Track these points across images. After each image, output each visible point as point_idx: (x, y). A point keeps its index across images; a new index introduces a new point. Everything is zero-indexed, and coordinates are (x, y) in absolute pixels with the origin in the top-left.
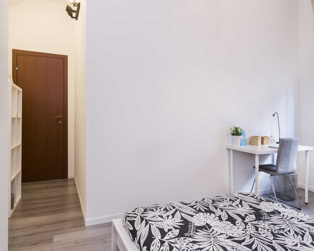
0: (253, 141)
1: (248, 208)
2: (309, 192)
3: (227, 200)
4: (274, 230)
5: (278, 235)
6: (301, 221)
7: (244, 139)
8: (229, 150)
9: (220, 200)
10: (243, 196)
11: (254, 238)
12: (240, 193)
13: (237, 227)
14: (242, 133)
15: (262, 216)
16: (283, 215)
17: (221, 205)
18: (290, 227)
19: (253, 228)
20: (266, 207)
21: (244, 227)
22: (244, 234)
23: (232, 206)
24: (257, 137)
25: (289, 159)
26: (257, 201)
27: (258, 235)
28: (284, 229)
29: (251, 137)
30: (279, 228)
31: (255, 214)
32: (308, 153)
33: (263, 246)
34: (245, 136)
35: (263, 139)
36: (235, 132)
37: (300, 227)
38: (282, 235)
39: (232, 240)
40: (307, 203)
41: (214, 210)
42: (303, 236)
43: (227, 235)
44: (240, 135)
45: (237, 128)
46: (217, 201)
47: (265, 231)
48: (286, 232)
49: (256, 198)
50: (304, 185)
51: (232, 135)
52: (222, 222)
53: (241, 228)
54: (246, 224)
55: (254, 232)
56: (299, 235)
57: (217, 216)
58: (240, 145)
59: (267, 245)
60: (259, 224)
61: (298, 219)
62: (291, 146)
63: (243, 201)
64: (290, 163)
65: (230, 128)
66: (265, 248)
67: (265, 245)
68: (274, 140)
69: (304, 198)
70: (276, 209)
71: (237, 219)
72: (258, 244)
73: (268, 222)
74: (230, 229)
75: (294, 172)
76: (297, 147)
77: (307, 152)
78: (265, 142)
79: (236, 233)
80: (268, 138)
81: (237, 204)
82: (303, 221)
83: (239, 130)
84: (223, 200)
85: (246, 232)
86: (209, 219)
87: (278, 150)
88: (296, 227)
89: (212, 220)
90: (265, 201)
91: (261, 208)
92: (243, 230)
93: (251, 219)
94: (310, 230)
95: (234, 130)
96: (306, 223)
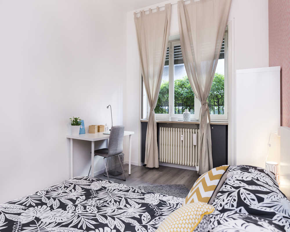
0: (91, 129)
1: (81, 190)
2: (132, 165)
3: (62, 188)
4: (99, 204)
5: (102, 208)
6: (121, 190)
7: (83, 128)
8: (69, 139)
9: (55, 189)
10: (77, 181)
11: (81, 217)
12: (75, 179)
13: (67, 212)
14: (81, 123)
15: (91, 195)
16: (108, 189)
17: (54, 194)
18: (112, 197)
19: (81, 208)
20: (95, 186)
21: (74, 209)
22: (72, 216)
23: (66, 192)
24: (94, 126)
25: (118, 143)
26: (89, 183)
27: (85, 213)
28: (106, 201)
29: (90, 126)
30: (103, 201)
31: (85, 195)
32: (131, 137)
33: (88, 222)
34: (84, 126)
35: (99, 127)
36: (75, 122)
37: (119, 195)
38: (105, 206)
39: (60, 226)
40: (130, 175)
41: (47, 201)
42: (119, 202)
43: (56, 223)
44: (79, 125)
45: (76, 118)
46: (52, 191)
47: (91, 207)
48: (108, 204)
49: (89, 180)
50: (128, 161)
51: (72, 125)
52: (53, 211)
53: (71, 211)
54: (76, 206)
55: (83, 211)
56: (117, 202)
57: (49, 206)
58: (80, 134)
59: (91, 220)
60: (88, 202)
61: (118, 189)
62: (119, 132)
63: (77, 185)
64: (118, 146)
65: (70, 119)
66: (89, 223)
67: (90, 220)
68: (108, 128)
69: (128, 171)
70: (103, 185)
71: (68, 204)
72: (84, 221)
73: (96, 199)
74: (60, 216)
75: (122, 152)
76: (124, 132)
77: (130, 135)
78: (100, 130)
79: (65, 218)
80: (103, 126)
81: (70, 189)
82: (122, 190)
83: (78, 120)
84: (58, 189)
85: (75, 213)
86: (40, 212)
87: (109, 136)
88: (116, 196)
89: (43, 213)
90: (95, 181)
91: (91, 188)
92: (73, 213)
93: (81, 201)
94: (125, 196)
95: (74, 121)
96: (124, 191)
